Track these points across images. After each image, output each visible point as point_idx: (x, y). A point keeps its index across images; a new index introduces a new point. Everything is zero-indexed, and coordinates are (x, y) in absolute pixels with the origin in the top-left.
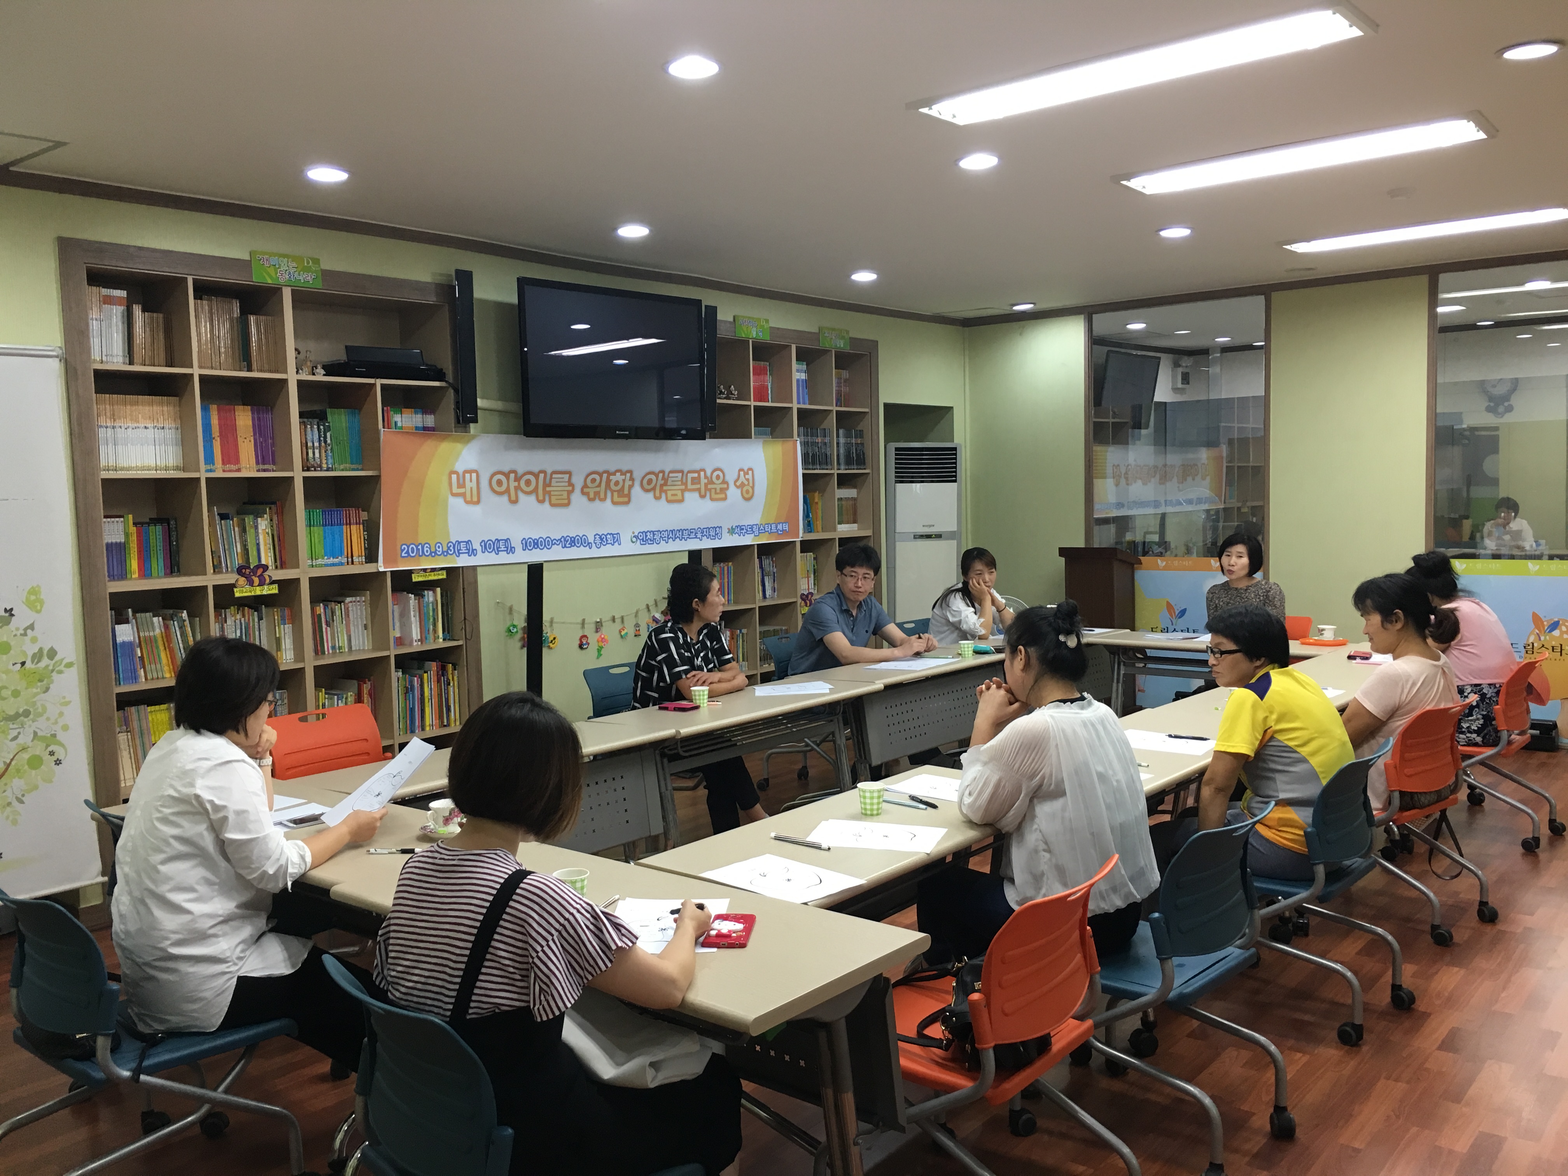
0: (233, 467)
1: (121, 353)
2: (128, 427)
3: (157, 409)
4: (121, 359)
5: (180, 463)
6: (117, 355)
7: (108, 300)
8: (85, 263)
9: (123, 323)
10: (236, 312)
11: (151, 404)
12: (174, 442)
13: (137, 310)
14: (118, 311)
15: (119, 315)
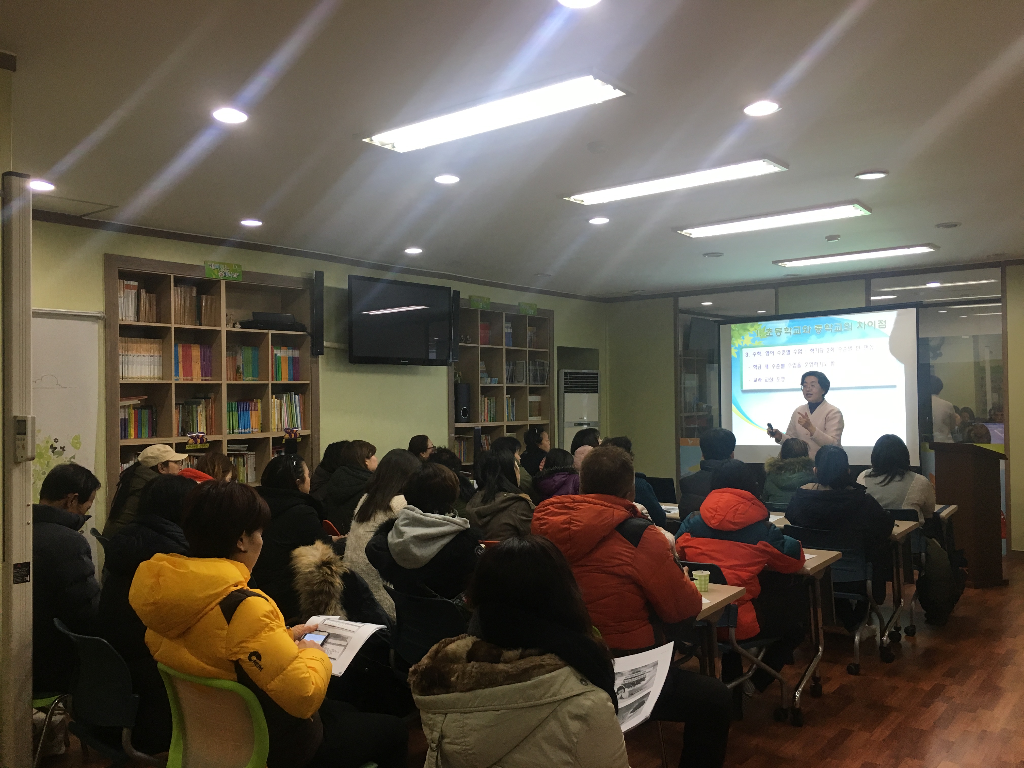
0: (189, 378)
1: (133, 316)
2: (135, 355)
3: (150, 346)
4: (133, 319)
5: (161, 375)
6: (131, 317)
7: (128, 287)
8: (118, 267)
9: (135, 299)
10: (195, 293)
11: (147, 343)
12: (158, 364)
13: (143, 293)
14: (133, 293)
15: (133, 294)
